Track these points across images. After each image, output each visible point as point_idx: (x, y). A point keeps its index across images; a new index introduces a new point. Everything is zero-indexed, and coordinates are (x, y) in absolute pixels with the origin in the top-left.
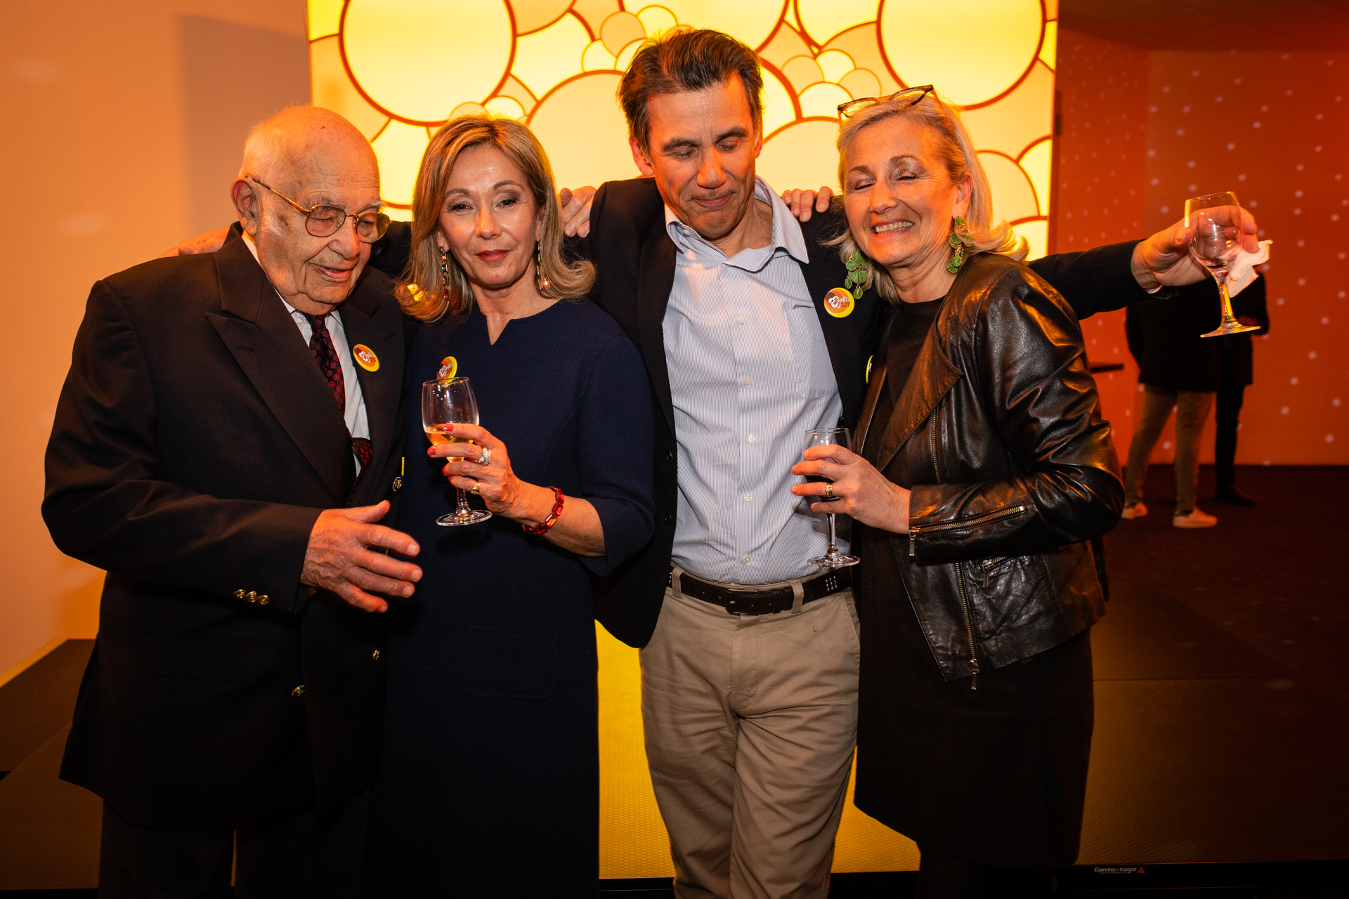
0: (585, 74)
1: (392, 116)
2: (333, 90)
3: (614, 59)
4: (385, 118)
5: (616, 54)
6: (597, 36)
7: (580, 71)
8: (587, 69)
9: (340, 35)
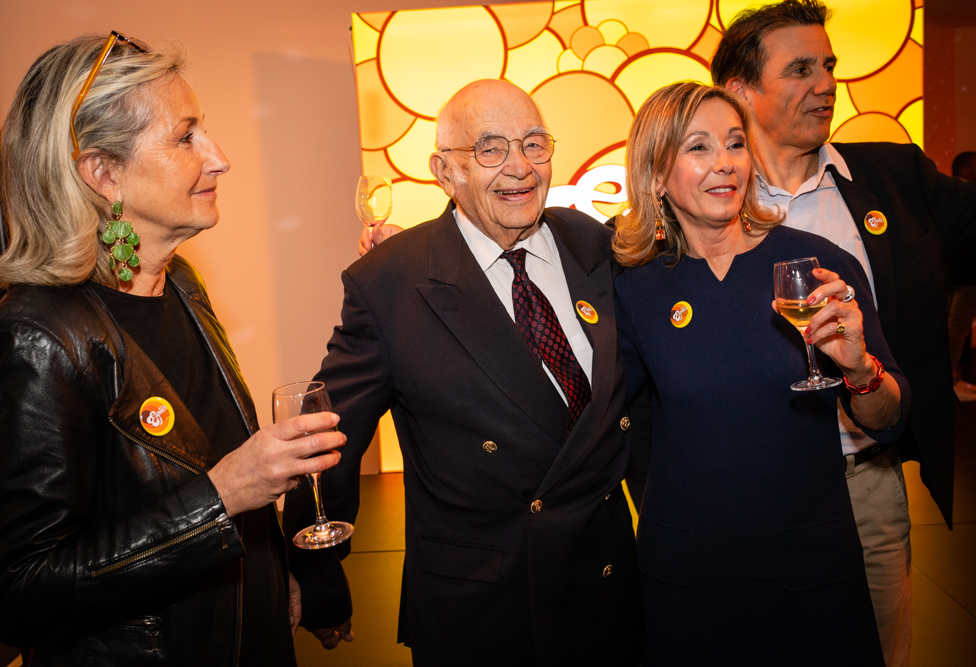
0: (560, 75)
1: (417, 116)
2: (373, 100)
3: (581, 62)
4: (413, 118)
5: (583, 58)
6: (568, 45)
7: (556, 73)
8: (562, 71)
9: (378, 59)
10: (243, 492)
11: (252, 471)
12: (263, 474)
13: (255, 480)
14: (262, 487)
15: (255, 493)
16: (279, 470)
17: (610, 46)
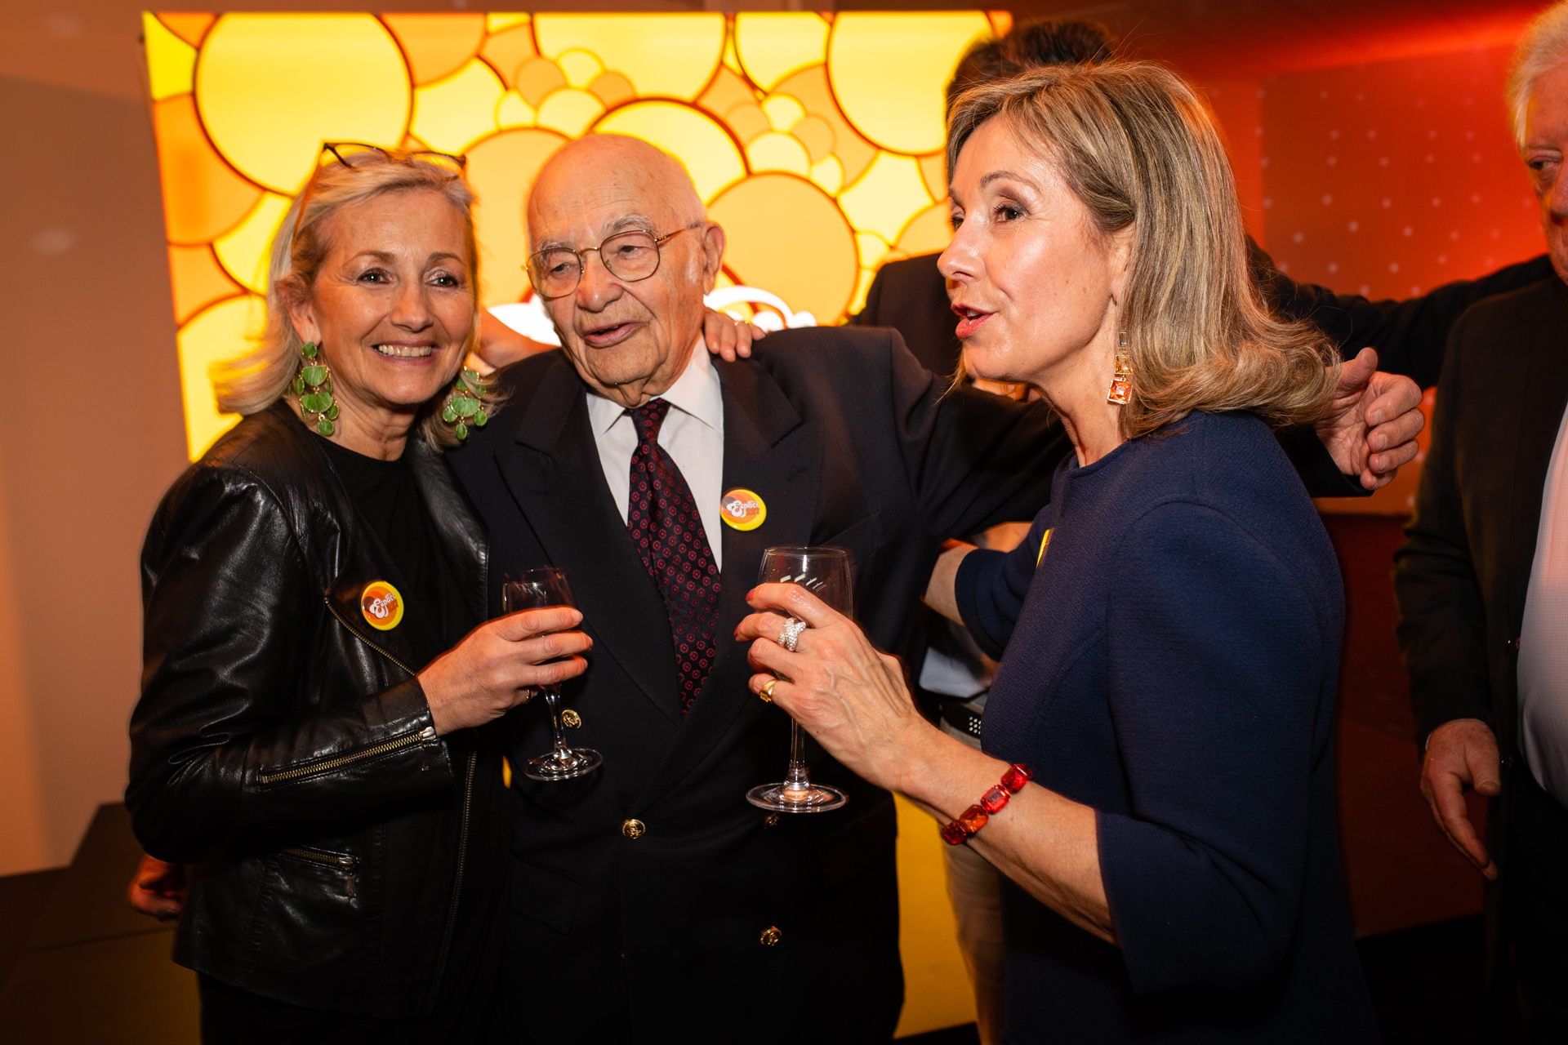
0: (501, 132)
1: (264, 190)
3: (533, 113)
4: (256, 192)
5: (535, 105)
6: (511, 85)
7: (496, 128)
8: (503, 127)
9: (194, 95)
10: (458, 703)
11: (469, 677)
12: (483, 682)
13: (473, 690)
14: (482, 699)
15: (474, 707)
16: (503, 677)
17: (578, 89)
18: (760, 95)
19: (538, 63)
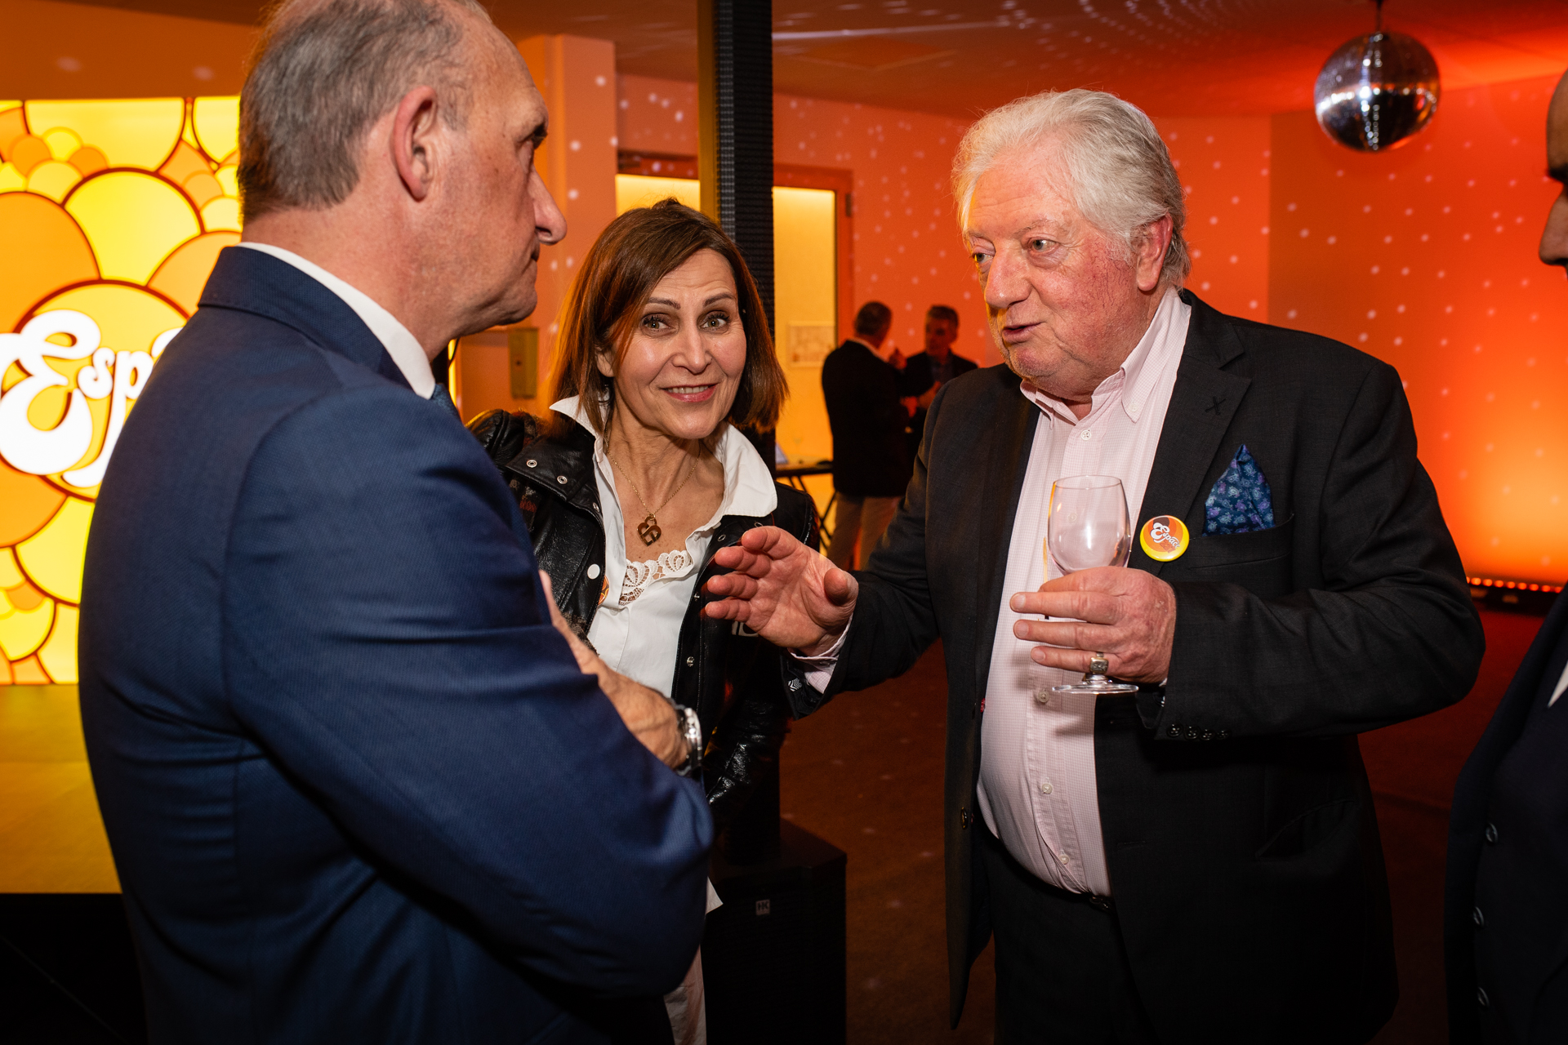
17: (60, 161)
18: (214, 166)
19: (28, 139)
